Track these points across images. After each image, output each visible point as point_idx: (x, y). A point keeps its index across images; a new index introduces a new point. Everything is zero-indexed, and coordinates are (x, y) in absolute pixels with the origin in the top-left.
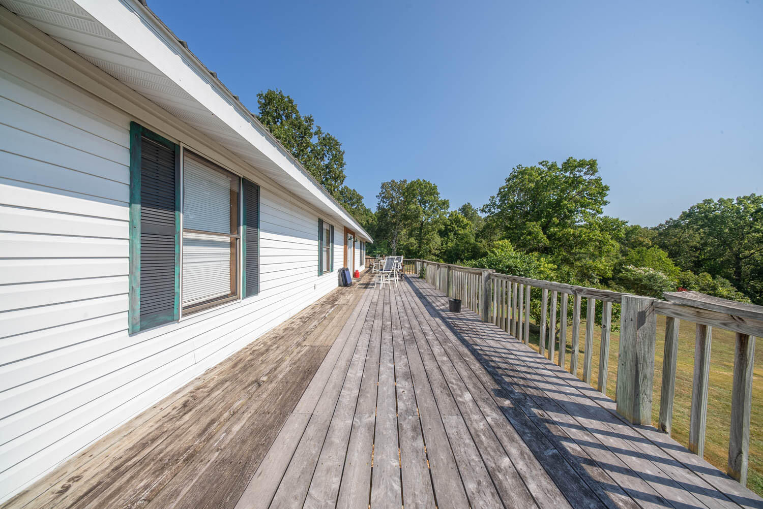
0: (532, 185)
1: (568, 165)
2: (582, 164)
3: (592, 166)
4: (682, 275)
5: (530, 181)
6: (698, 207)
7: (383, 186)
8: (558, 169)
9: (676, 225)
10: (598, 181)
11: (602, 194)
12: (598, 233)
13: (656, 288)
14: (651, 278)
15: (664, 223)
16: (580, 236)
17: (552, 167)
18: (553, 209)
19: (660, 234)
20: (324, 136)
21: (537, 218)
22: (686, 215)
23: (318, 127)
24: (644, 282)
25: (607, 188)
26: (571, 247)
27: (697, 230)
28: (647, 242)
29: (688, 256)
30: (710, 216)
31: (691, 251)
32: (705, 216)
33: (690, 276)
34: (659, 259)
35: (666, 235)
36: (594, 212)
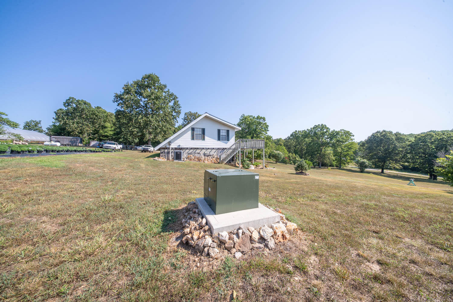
0: (248, 123)
1: (258, 117)
2: (261, 118)
3: (264, 119)
4: (289, 155)
5: (248, 121)
6: (294, 132)
7: (185, 114)
8: (255, 118)
9: (289, 138)
10: (266, 123)
11: (267, 128)
13: (279, 157)
14: (279, 154)
17: (254, 118)
18: (254, 131)
19: (286, 141)
20: (170, 93)
21: (250, 135)
22: (292, 135)
23: (168, 89)
24: (277, 155)
25: (268, 126)
27: (294, 140)
28: (283, 144)
29: (292, 149)
30: (297, 136)
31: (293, 147)
32: (295, 136)
33: (291, 154)
34: (283, 149)
35: (287, 141)
36: (265, 133)
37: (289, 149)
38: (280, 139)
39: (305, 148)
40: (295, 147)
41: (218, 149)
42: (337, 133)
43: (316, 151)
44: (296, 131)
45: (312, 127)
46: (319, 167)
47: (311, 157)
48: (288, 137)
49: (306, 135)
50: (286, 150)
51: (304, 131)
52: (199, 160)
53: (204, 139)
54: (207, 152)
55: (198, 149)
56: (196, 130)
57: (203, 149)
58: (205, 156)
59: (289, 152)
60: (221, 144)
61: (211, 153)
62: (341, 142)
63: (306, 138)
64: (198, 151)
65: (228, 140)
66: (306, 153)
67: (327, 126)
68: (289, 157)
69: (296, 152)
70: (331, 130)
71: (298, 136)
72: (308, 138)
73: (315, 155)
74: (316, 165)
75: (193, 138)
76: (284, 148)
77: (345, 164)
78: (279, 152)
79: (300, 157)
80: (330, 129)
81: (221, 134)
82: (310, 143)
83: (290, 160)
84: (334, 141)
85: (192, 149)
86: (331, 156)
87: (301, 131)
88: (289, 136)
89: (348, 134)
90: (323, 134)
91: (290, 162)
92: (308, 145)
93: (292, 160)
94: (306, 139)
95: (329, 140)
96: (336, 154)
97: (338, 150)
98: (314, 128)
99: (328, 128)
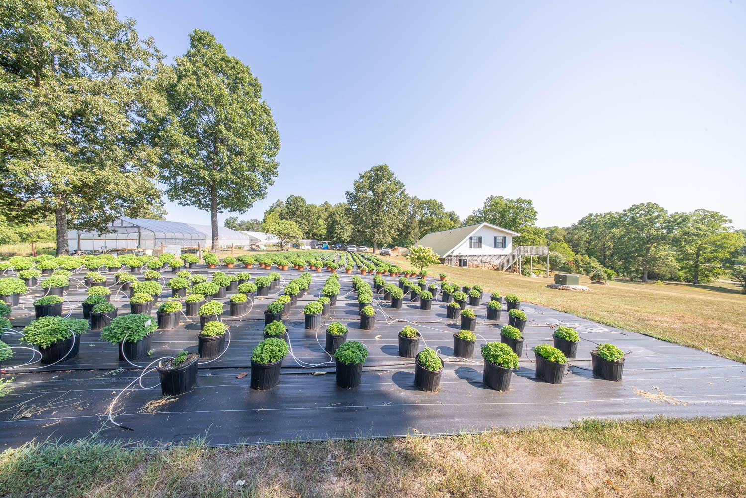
1: (518, 200)
2: (524, 201)
3: (529, 203)
4: (575, 257)
5: (500, 207)
6: (586, 217)
8: (514, 202)
9: (576, 228)
10: (532, 209)
11: (535, 216)
12: (532, 235)
13: (558, 261)
14: (556, 257)
15: (570, 226)
16: (525, 237)
17: (511, 201)
19: (569, 233)
22: (581, 222)
24: (553, 259)
25: (536, 212)
26: (520, 242)
27: (586, 231)
28: (562, 238)
29: (583, 247)
30: (592, 223)
31: (584, 243)
32: (588, 223)
33: (579, 257)
34: (564, 248)
35: (572, 233)
36: (530, 224)
37: (575, 247)
38: (556, 228)
39: (612, 246)
40: (589, 243)
41: (495, 256)
42: (685, 219)
43: (636, 251)
44: (591, 215)
45: (627, 208)
46: (643, 281)
47: (625, 263)
48: (573, 225)
49: (613, 222)
50: (569, 249)
51: (608, 214)
52: (477, 267)
53: (481, 247)
54: (484, 259)
55: (476, 256)
56: (473, 238)
57: (481, 256)
58: (482, 263)
59: (577, 252)
60: (498, 251)
61: (488, 261)
62: (694, 234)
63: (612, 227)
64: (476, 258)
65: (505, 247)
66: (612, 255)
67: (661, 206)
68: (576, 261)
69: (590, 253)
70: (670, 212)
71: (594, 224)
72: (617, 227)
73: (633, 258)
74: (635, 277)
75: (471, 247)
76: (566, 245)
77: (707, 276)
78: (557, 253)
79: (599, 261)
80: (667, 211)
81: (497, 241)
82: (622, 236)
83: (578, 267)
84: (677, 232)
85: (470, 256)
86: (672, 261)
87: (601, 215)
88: (576, 224)
89: (716, 217)
90: (652, 221)
91: (579, 269)
92: (618, 240)
93: (581, 267)
94: (614, 230)
95: (665, 231)
96: (684, 257)
97: (687, 250)
98: (630, 210)
99: (662, 210)
